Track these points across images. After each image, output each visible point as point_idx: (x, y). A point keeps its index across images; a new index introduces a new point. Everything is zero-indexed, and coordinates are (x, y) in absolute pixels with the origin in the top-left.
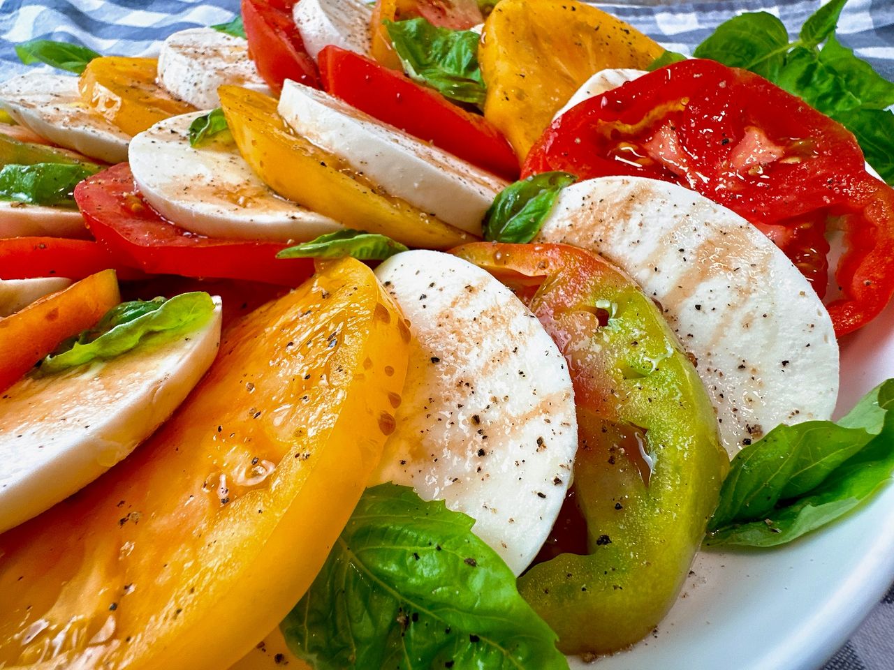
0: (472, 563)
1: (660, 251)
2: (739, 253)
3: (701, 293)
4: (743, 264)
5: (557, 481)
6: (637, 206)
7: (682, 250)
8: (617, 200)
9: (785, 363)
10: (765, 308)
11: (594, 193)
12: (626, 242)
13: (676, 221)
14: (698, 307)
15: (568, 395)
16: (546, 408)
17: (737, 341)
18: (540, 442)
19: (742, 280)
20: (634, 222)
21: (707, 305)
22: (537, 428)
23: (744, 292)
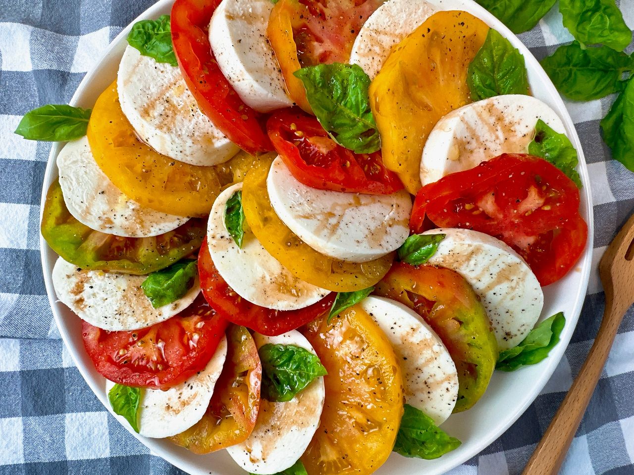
0: (436, 433)
1: (482, 274)
2: (514, 274)
3: (497, 289)
4: (515, 278)
5: (454, 400)
6: (474, 256)
7: (491, 274)
8: (466, 254)
9: (523, 310)
10: (520, 294)
11: (454, 249)
12: (468, 270)
13: (490, 262)
14: (494, 294)
15: (455, 375)
16: (448, 379)
17: (508, 304)
18: (447, 389)
19: (514, 284)
20: (472, 262)
21: (498, 294)
22: (446, 385)
23: (513, 288)
